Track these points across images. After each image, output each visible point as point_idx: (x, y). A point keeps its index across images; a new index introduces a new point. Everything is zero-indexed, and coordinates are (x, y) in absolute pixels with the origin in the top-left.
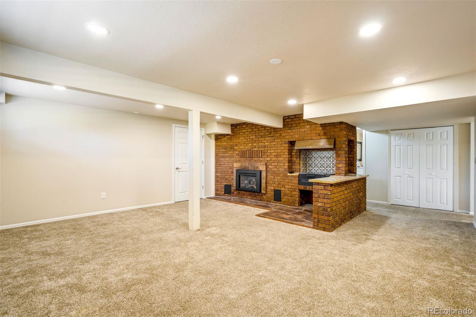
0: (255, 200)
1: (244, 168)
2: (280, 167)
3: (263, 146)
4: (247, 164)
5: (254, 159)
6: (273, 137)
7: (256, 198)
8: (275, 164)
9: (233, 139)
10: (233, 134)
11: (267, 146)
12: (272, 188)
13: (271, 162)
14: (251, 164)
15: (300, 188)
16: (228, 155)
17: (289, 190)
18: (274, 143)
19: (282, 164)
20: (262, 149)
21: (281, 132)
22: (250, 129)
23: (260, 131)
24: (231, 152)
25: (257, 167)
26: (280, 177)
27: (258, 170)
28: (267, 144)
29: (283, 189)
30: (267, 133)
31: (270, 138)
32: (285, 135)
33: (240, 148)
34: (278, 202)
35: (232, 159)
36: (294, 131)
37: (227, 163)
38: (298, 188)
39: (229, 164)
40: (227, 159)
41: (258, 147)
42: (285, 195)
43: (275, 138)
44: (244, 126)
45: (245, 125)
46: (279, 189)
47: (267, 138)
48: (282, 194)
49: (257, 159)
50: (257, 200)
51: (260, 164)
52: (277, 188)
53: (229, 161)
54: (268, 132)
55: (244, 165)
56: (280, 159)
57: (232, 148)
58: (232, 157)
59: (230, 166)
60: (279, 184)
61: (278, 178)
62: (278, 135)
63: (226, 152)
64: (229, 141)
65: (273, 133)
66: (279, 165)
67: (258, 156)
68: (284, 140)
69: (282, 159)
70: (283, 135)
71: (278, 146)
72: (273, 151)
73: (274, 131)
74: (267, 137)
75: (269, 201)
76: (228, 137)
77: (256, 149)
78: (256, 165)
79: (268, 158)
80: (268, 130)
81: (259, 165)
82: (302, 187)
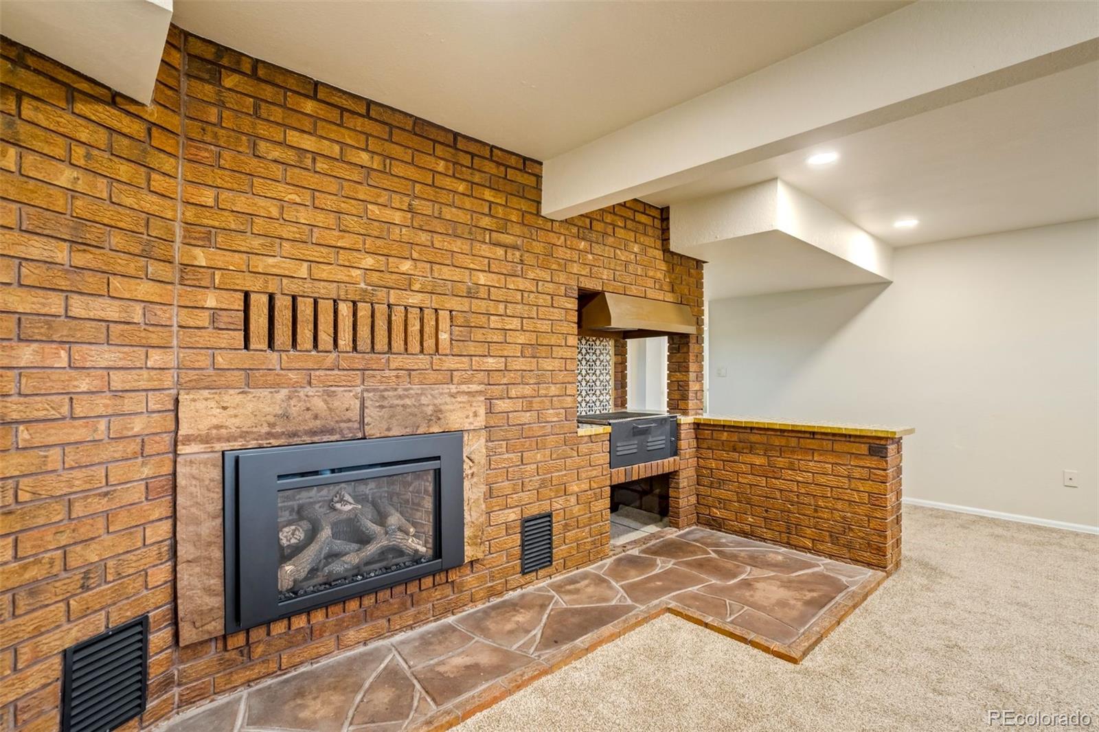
0: (411, 627)
1: (313, 433)
2: (548, 404)
3: (464, 288)
4: (347, 401)
5: (397, 361)
6: (518, 254)
7: (412, 611)
8: (527, 390)
9: (168, 164)
10: (173, 122)
11: (483, 293)
12: (513, 517)
13: (505, 381)
14: (383, 398)
15: (616, 481)
16: (112, 311)
17: (583, 498)
18: (522, 284)
19: (554, 390)
20: (454, 303)
21: (553, 238)
22: (366, 150)
23: (445, 197)
24: (144, 289)
25: (438, 415)
26: (548, 452)
27: (435, 429)
28: (482, 279)
29: (558, 504)
30: (486, 222)
31: (500, 252)
32: (568, 256)
33: (261, 264)
34: (541, 573)
35: (156, 358)
36: (597, 249)
37: (102, 404)
38: (608, 483)
39: (129, 404)
40: (105, 356)
41: (429, 288)
42: (566, 527)
43: (529, 258)
44: (309, 106)
45: (314, 97)
46: (544, 507)
47: (485, 250)
48: (557, 527)
49: (422, 361)
50: (426, 621)
51: (453, 396)
52: (534, 510)
53: (118, 381)
54: (490, 215)
55: (319, 404)
56: (548, 364)
57: (158, 252)
58: (154, 340)
59: (138, 425)
60: (543, 484)
61: (539, 457)
62: (538, 247)
63: (92, 282)
64: (124, 170)
65: (517, 229)
66: (542, 392)
67: (429, 343)
68: (562, 278)
69: (557, 364)
70: (561, 253)
71: (541, 302)
72: (515, 324)
73: (523, 224)
74: (484, 242)
75: (499, 588)
76: (115, 124)
77: (415, 299)
78: (424, 400)
79: (490, 360)
80: (491, 203)
81: (448, 399)
82: (620, 475)
